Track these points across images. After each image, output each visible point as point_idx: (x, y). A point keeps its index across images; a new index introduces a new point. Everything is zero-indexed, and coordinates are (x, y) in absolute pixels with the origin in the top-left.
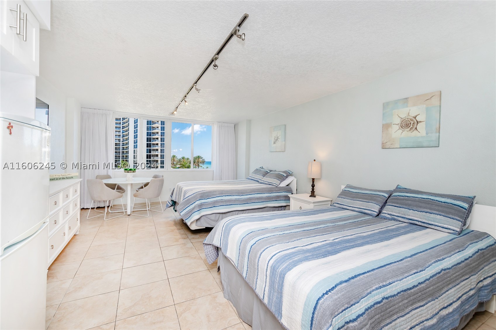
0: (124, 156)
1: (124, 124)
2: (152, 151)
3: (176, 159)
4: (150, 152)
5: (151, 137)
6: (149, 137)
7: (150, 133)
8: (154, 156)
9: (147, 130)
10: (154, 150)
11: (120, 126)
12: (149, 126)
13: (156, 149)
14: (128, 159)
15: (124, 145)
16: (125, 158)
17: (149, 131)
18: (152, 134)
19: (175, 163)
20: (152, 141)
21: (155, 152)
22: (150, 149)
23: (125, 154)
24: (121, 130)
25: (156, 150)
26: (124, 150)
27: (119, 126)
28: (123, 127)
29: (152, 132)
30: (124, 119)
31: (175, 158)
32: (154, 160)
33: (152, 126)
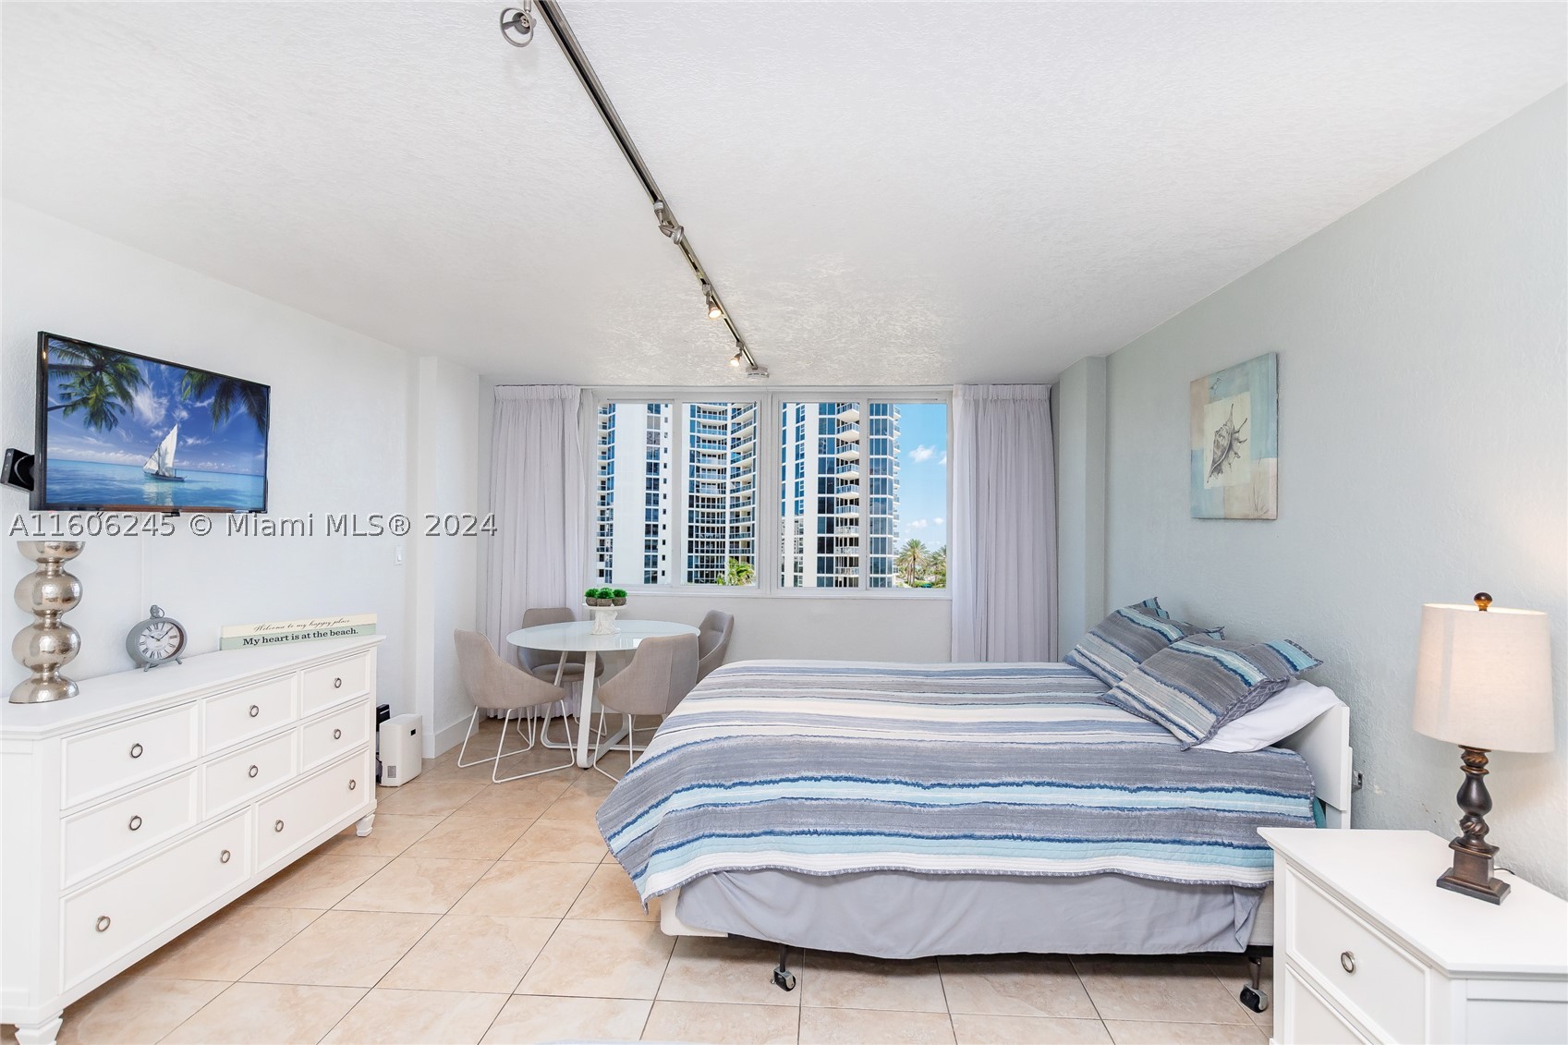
0: (737, 543)
1: (740, 429)
2: (837, 525)
3: (918, 553)
4: (830, 530)
5: (835, 476)
6: (826, 476)
7: (831, 461)
8: (846, 545)
9: (820, 452)
10: (844, 522)
11: (724, 437)
12: (827, 436)
13: (851, 520)
14: (751, 555)
15: (738, 506)
16: (743, 552)
17: (826, 456)
18: (838, 465)
19: (918, 567)
20: (838, 492)
21: (846, 530)
22: (830, 520)
23: (743, 536)
24: (729, 451)
25: (851, 524)
26: (737, 521)
27: (722, 437)
28: (733, 439)
29: (838, 459)
30: (739, 414)
31: (917, 551)
32: (846, 558)
33: (836, 436)
